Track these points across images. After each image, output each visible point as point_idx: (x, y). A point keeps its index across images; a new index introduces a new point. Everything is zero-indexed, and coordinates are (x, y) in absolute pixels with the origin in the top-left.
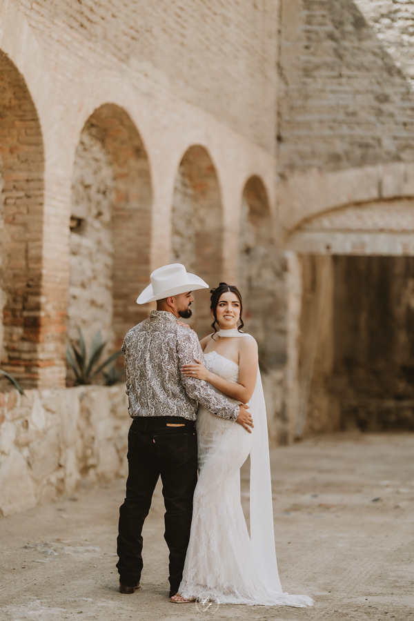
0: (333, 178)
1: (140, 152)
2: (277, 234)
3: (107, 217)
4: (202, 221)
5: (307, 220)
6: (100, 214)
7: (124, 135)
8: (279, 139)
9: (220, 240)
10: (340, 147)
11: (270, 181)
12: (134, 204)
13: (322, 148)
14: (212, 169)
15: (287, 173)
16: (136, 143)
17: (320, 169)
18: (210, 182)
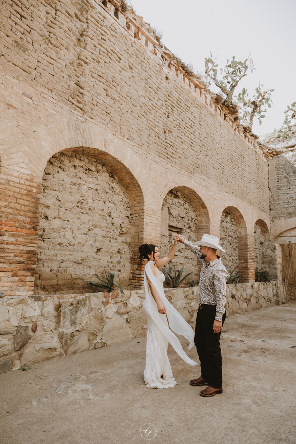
0: (289, 220)
1: (203, 206)
2: (271, 238)
3: (194, 229)
4: (240, 233)
5: (282, 233)
6: (190, 228)
7: (197, 200)
8: (270, 209)
9: (246, 238)
10: (291, 210)
11: (268, 222)
12: (204, 224)
13: (285, 211)
14: (241, 215)
15: (274, 220)
16: (202, 203)
17: (284, 217)
18: (241, 220)
